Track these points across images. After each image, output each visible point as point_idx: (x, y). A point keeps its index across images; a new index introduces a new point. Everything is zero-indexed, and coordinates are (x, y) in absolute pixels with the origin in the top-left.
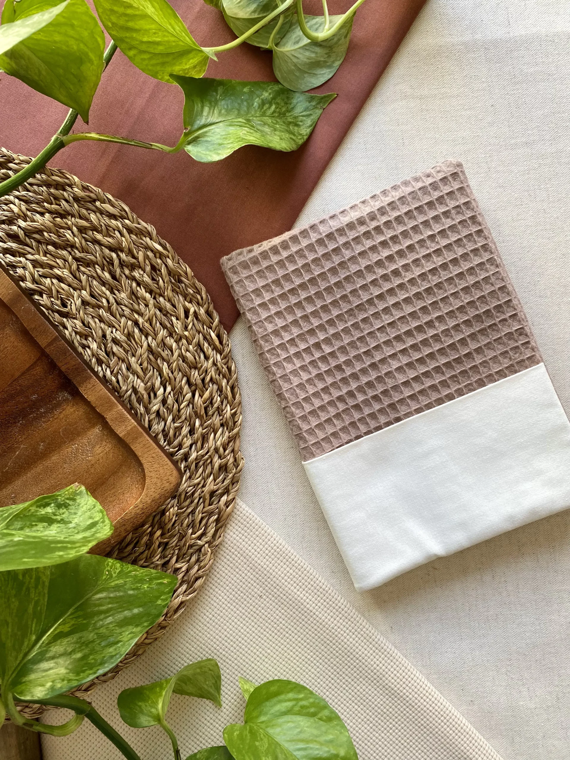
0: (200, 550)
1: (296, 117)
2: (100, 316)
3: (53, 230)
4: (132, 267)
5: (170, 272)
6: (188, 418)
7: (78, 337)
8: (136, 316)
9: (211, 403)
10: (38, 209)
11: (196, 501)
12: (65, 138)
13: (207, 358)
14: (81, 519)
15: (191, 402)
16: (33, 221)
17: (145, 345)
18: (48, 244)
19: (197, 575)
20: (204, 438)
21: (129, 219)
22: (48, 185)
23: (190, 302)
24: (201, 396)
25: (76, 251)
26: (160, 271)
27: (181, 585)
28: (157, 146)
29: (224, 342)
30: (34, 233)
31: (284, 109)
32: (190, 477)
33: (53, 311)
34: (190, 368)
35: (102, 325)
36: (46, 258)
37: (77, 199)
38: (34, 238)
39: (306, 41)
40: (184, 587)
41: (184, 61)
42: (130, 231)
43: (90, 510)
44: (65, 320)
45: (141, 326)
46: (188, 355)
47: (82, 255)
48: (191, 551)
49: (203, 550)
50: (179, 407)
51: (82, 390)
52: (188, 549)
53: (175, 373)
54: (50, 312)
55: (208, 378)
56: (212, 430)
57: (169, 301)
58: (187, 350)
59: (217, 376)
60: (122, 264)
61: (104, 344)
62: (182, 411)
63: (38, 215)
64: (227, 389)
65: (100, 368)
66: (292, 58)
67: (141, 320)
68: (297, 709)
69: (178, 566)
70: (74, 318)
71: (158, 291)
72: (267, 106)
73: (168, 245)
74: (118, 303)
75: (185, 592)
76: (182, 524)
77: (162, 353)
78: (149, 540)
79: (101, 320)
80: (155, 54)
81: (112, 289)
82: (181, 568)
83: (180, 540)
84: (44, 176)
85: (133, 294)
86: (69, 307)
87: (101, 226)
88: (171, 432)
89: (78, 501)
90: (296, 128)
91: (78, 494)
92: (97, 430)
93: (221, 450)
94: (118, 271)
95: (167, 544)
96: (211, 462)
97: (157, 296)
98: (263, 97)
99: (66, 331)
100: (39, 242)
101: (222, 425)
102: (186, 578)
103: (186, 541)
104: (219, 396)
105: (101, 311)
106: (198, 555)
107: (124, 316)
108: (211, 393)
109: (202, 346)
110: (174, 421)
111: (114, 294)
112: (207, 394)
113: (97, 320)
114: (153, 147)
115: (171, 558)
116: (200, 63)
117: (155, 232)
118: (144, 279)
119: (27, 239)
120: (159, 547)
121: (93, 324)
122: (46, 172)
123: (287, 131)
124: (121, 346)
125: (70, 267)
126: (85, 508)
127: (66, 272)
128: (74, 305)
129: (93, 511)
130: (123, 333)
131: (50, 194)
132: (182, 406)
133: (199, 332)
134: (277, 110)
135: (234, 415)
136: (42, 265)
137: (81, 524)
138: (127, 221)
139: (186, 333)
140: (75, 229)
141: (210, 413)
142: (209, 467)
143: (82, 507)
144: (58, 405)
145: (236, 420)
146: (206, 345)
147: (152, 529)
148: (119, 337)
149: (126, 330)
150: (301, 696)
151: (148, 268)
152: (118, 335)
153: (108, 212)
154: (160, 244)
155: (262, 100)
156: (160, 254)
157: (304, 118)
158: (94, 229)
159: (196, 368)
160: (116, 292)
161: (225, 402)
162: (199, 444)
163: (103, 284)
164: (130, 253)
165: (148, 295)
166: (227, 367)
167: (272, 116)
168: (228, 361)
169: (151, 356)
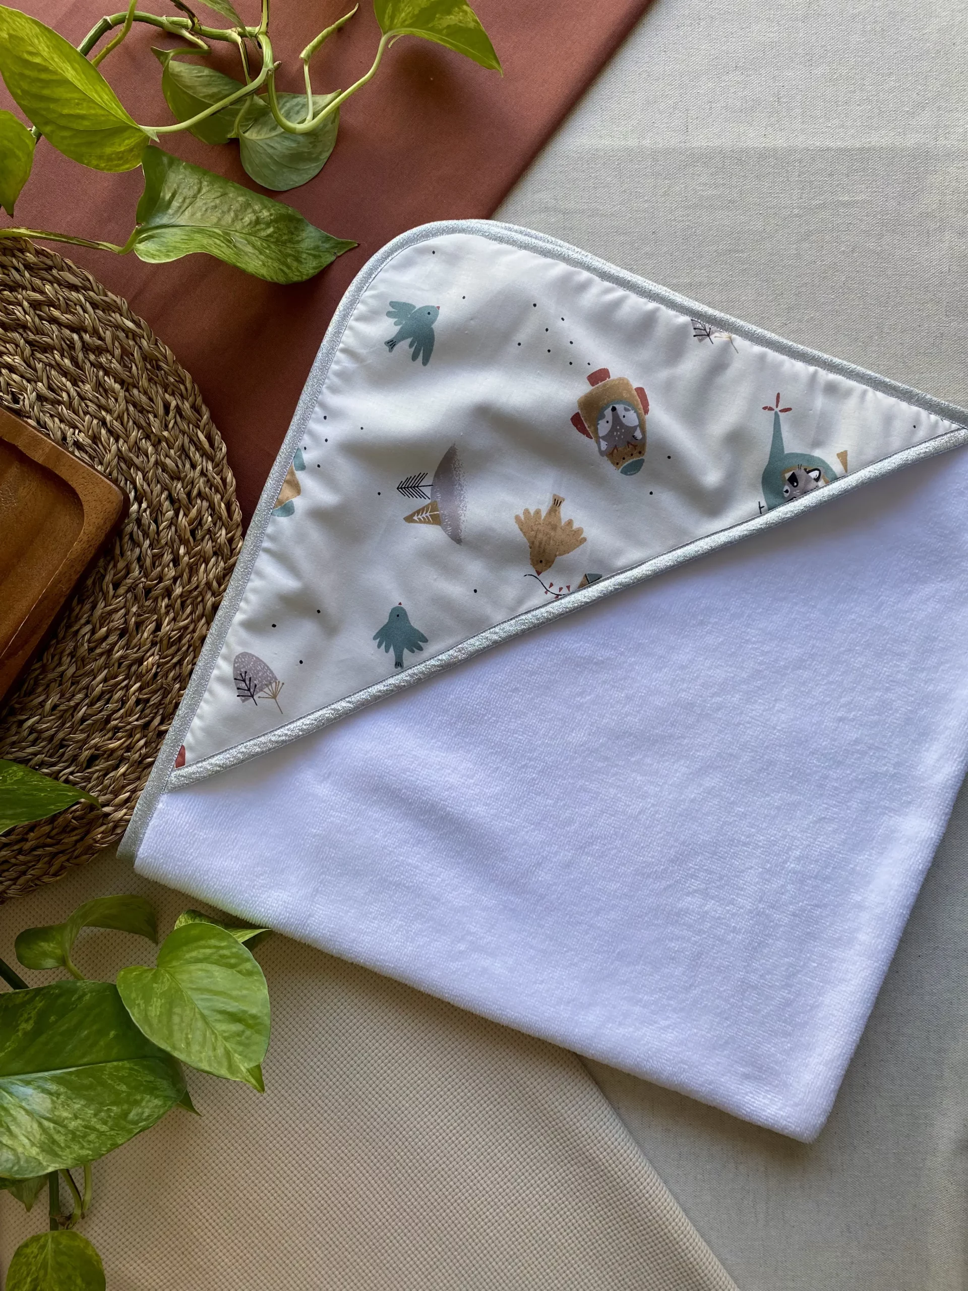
2: (59, 414)
4: (99, 351)
5: (145, 358)
6: (169, 543)
8: (104, 413)
9: (200, 524)
11: (184, 649)
13: (193, 466)
15: (173, 522)
17: (114, 448)
20: (193, 569)
21: (93, 291)
23: (173, 394)
24: (185, 515)
25: (30, 333)
26: (133, 355)
29: (216, 445)
32: (174, 619)
34: (172, 478)
35: (62, 426)
37: (28, 267)
42: (95, 306)
45: (109, 426)
46: (168, 461)
47: (37, 337)
50: (158, 528)
53: (153, 485)
55: (195, 492)
56: (202, 560)
57: (145, 393)
58: (167, 456)
59: (207, 489)
62: (162, 534)
64: (220, 507)
67: (108, 418)
70: (29, 417)
71: (131, 380)
73: (142, 321)
74: (82, 398)
77: (135, 459)
78: (123, 695)
79: (61, 420)
81: (75, 380)
83: (163, 698)
85: (99, 386)
86: (21, 403)
87: (59, 299)
88: (148, 561)
93: (215, 584)
94: (81, 356)
95: (148, 700)
96: (202, 600)
97: (130, 387)
101: (215, 553)
103: (170, 699)
104: (211, 515)
105: (60, 408)
107: (88, 413)
108: (199, 512)
109: (187, 449)
110: (151, 546)
111: (78, 387)
112: (194, 512)
113: (56, 420)
115: (153, 718)
117: (125, 307)
118: (112, 365)
120: (136, 704)
121: (51, 425)
124: (86, 452)
125: (22, 353)
127: (18, 359)
128: (28, 398)
130: (87, 435)
132: (161, 528)
133: (184, 433)
135: (231, 541)
138: (91, 293)
139: (166, 433)
140: (25, 304)
141: (199, 537)
142: (200, 607)
145: (234, 546)
146: (192, 449)
148: (81, 440)
149: (91, 432)
151: (118, 352)
152: (82, 438)
153: (67, 282)
154: (133, 321)
156: (133, 335)
158: (51, 304)
159: (179, 479)
160: (80, 384)
161: (219, 524)
162: (185, 576)
163: (65, 374)
164: (95, 333)
165: (117, 386)
166: (221, 479)
168: (222, 470)
169: (123, 465)
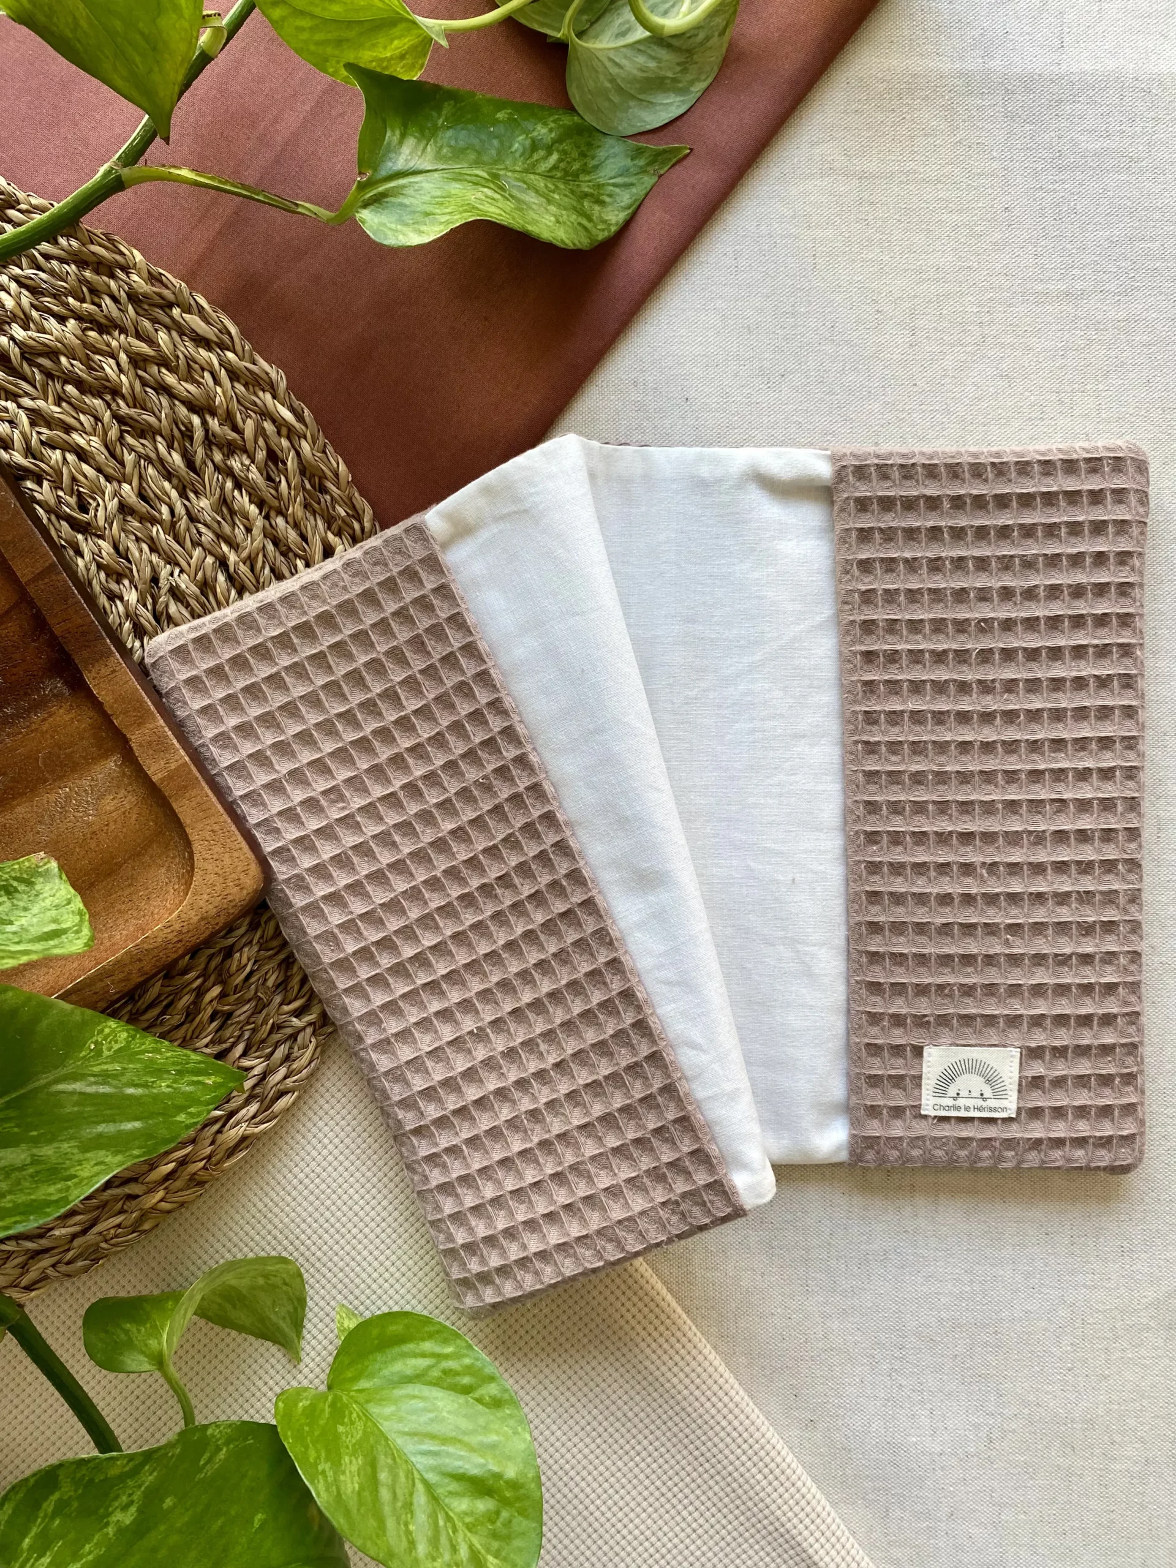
0: (293, 1037)
1: (600, 186)
2: (152, 538)
3: (80, 352)
4: (230, 449)
5: (304, 469)
7: (103, 575)
8: (225, 548)
10: (55, 308)
12: (125, 172)
14: (35, 920)
16: (43, 330)
18: (66, 382)
19: (281, 1087)
21: (235, 352)
22: (82, 263)
23: (339, 534)
25: (121, 402)
26: (285, 464)
27: (247, 1102)
28: (307, 207)
30: (40, 355)
31: (576, 166)
33: (59, 517)
35: (154, 558)
36: (58, 410)
37: (133, 297)
38: (39, 366)
39: (641, 33)
40: (253, 1108)
41: (382, 40)
42: (234, 375)
43: (57, 907)
44: (80, 537)
45: (232, 569)
47: (132, 412)
48: (277, 1037)
49: (300, 1038)
51: (89, 678)
52: (270, 1033)
54: (53, 518)
57: (296, 526)
60: (210, 440)
61: (153, 597)
63: (52, 320)
65: (137, 644)
66: (608, 64)
67: (232, 558)
68: (435, 1373)
69: (246, 1063)
70: (100, 537)
71: (276, 503)
72: (542, 153)
73: (307, 412)
74: (193, 519)
75: (254, 1117)
76: (266, 980)
78: (194, 1003)
79: (153, 549)
80: (325, 21)
81: (184, 487)
82: (252, 1068)
83: (256, 1011)
84: (74, 243)
85: (224, 503)
86: (92, 512)
87: (178, 357)
89: (38, 887)
90: (597, 208)
91: (40, 875)
92: (112, 764)
94: (200, 452)
95: (229, 1015)
97: (273, 514)
98: (535, 134)
99: (80, 561)
100: (48, 375)
102: (258, 1090)
103: (267, 1015)
105: (154, 530)
106: (291, 1048)
107: (200, 544)
111: (188, 500)
113: (145, 547)
114: (300, 210)
115: (234, 1045)
116: (414, 48)
117: (283, 385)
118: (250, 476)
119: (25, 366)
120: (212, 1018)
121: (137, 554)
122: (79, 235)
123: (574, 208)
124: (187, 606)
125: (105, 433)
126: (48, 902)
127: (96, 443)
128: (104, 508)
129: (63, 910)
130: (194, 580)
131: (82, 281)
134: (562, 165)
136: (49, 422)
137: (32, 929)
138: (230, 355)
140: (123, 357)
143: (44, 900)
144: (41, 704)
147: (204, 982)
148: (183, 586)
149: (200, 575)
150: (449, 1350)
151: (261, 455)
152: (183, 582)
153: (194, 331)
154: (292, 409)
155: (533, 141)
156: (289, 430)
157: (617, 190)
158: (164, 362)
160: (192, 495)
163: (169, 475)
164: (229, 419)
165: (253, 509)
167: (548, 175)
